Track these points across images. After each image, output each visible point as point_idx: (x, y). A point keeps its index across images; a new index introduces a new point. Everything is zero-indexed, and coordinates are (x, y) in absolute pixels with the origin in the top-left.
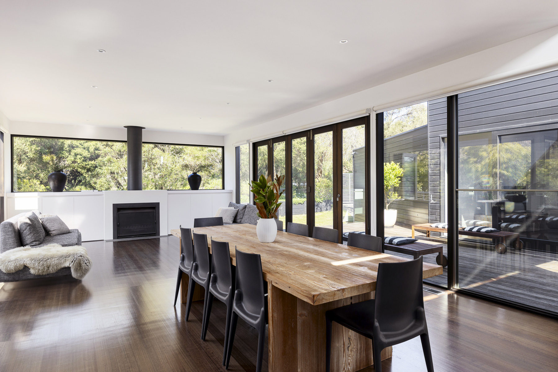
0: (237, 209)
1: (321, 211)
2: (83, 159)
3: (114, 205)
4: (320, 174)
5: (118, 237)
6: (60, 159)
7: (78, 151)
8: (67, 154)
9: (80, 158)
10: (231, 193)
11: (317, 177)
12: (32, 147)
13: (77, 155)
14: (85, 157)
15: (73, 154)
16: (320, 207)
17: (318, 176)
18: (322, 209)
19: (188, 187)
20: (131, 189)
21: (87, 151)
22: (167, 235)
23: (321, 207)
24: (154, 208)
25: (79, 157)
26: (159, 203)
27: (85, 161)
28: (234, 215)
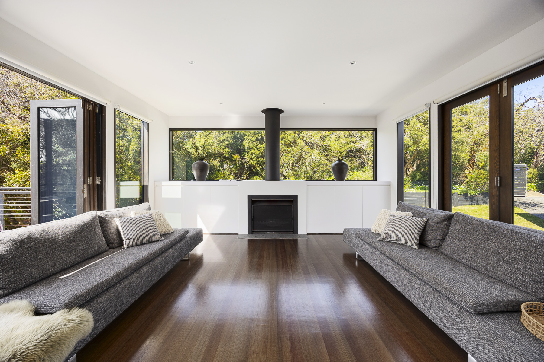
0: (425, 219)
1: (478, 204)
2: (256, 157)
3: (249, 197)
4: (471, 165)
5: (253, 232)
6: (242, 157)
7: (253, 151)
8: (247, 154)
9: (254, 157)
10: (389, 185)
11: (468, 168)
12: (226, 150)
13: (253, 154)
14: (257, 156)
15: (250, 154)
16: (476, 199)
17: (470, 167)
18: (479, 202)
19: (333, 177)
20: (268, 179)
21: (259, 151)
22: (306, 234)
23: (478, 199)
24: (291, 201)
25: (254, 155)
26: (297, 195)
27: (258, 158)
28: (418, 231)
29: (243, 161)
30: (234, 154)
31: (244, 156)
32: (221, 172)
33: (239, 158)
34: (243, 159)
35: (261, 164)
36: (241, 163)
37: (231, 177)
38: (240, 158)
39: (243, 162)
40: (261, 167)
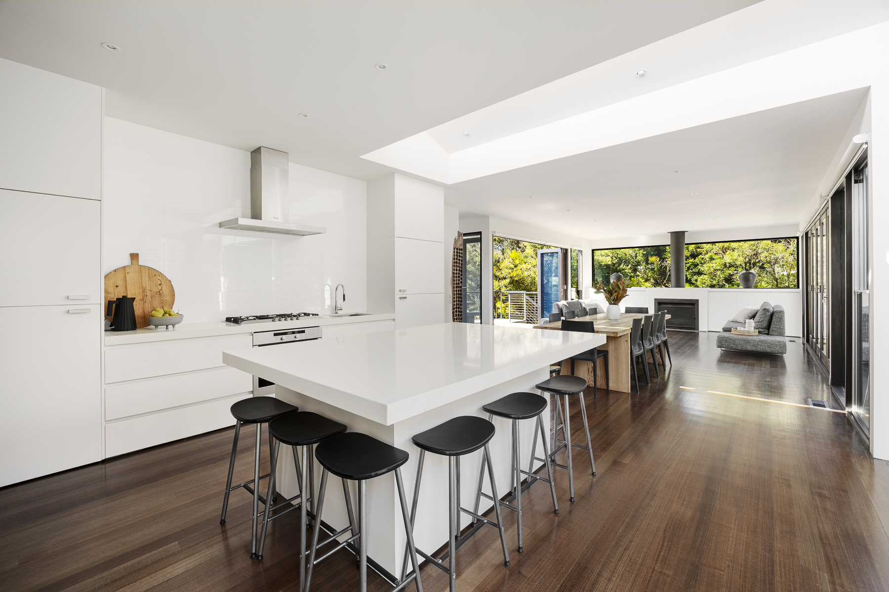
3: (656, 300)
20: (673, 286)
29: (664, 264)
30: (652, 256)
31: (665, 258)
32: (633, 279)
33: (658, 260)
34: (663, 261)
35: (690, 266)
36: (661, 267)
37: (647, 284)
38: (660, 261)
39: (663, 266)
40: (690, 271)
